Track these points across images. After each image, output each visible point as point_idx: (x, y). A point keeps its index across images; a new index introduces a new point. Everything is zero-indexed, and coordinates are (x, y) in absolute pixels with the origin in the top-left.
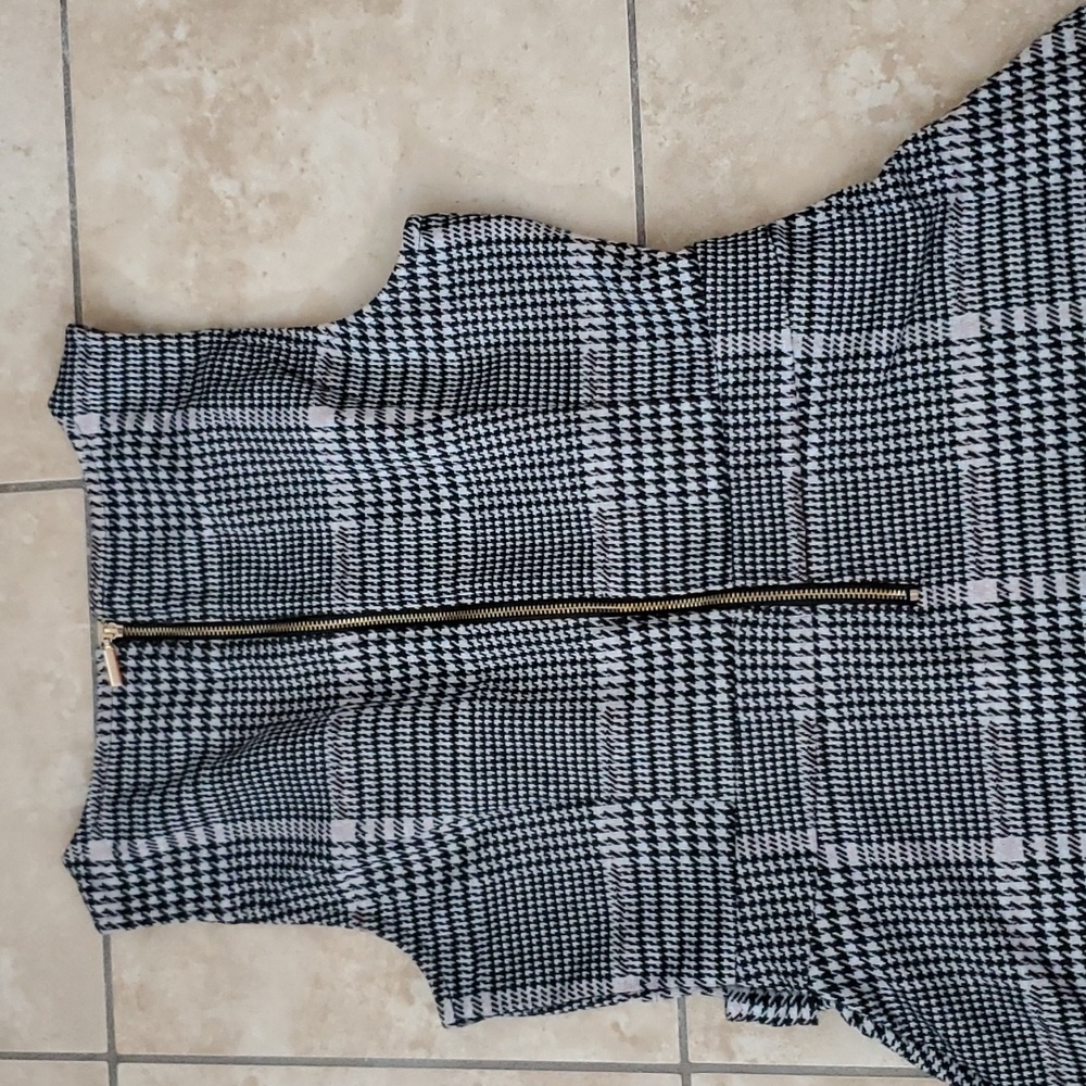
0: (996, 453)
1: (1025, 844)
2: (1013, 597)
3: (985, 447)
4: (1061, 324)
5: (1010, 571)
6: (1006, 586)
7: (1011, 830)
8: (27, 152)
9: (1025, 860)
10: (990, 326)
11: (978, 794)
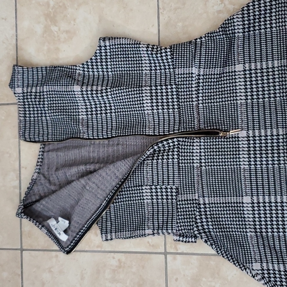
0: (247, 99)
1: (251, 198)
2: (250, 135)
3: (244, 98)
4: (263, 67)
5: (250, 129)
6: (249, 133)
7: (248, 195)
8: (5, 20)
9: (251, 202)
10: (246, 67)
11: (240, 185)
